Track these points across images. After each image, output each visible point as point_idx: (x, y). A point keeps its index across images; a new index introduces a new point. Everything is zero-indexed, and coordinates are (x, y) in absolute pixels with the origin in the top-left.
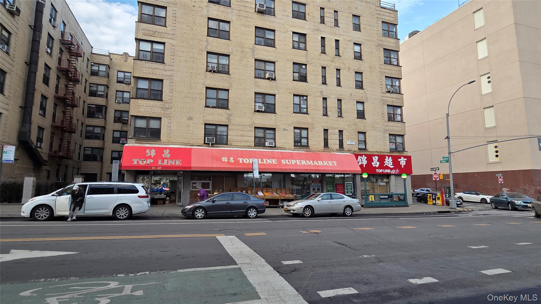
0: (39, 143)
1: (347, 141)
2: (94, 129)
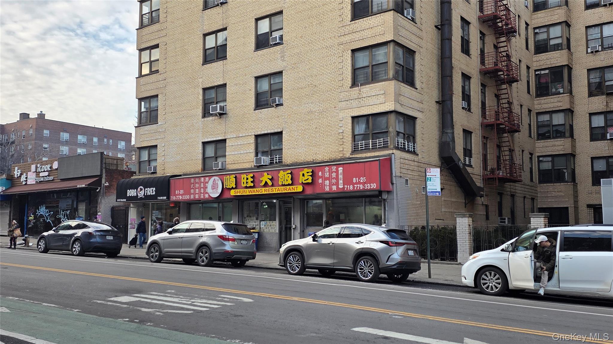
0: (467, 158)
2: (551, 118)
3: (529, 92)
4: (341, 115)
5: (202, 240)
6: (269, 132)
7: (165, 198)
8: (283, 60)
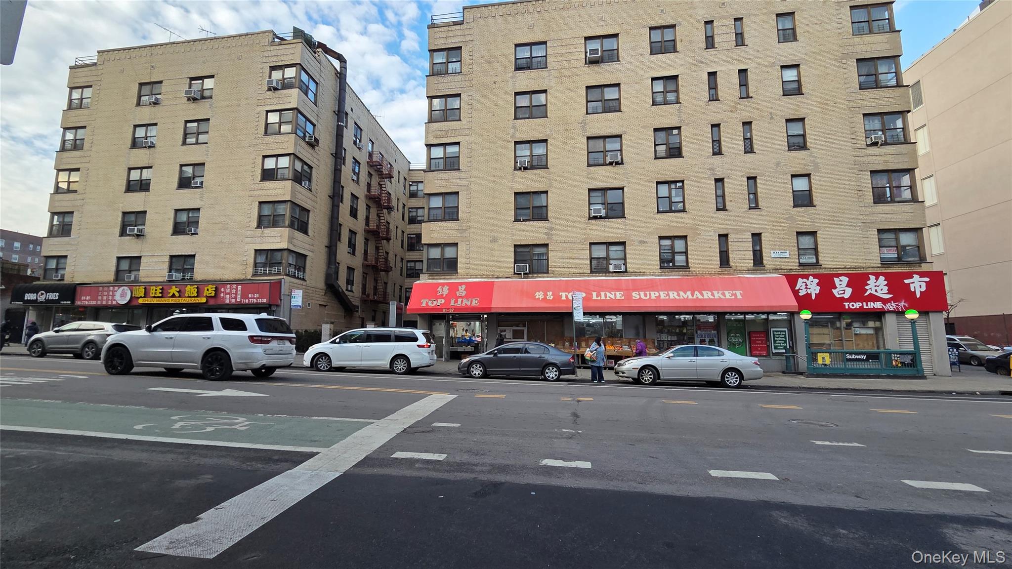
0: (349, 286)
1: (772, 252)
2: (415, 264)
3: (402, 247)
4: (246, 247)
6: (183, 254)
7: (69, 302)
8: (202, 200)
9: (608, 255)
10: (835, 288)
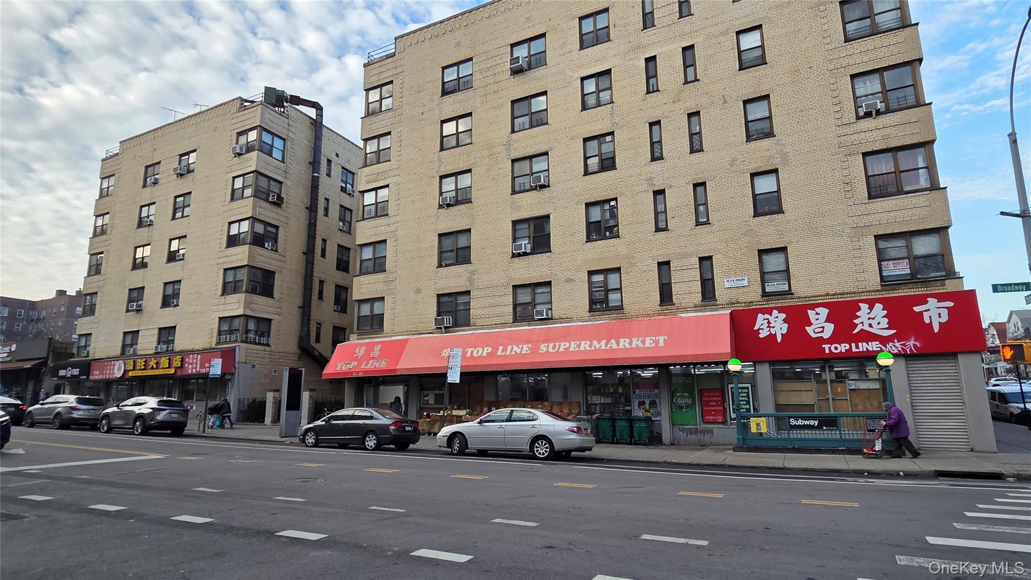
1: (725, 280)
4: (213, 316)
5: (58, 410)
6: (168, 326)
7: (85, 377)
8: (183, 272)
9: (534, 299)
10: (810, 324)
